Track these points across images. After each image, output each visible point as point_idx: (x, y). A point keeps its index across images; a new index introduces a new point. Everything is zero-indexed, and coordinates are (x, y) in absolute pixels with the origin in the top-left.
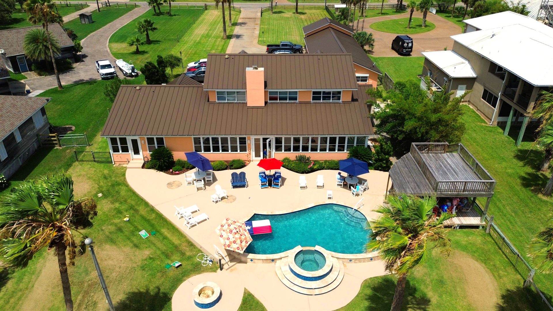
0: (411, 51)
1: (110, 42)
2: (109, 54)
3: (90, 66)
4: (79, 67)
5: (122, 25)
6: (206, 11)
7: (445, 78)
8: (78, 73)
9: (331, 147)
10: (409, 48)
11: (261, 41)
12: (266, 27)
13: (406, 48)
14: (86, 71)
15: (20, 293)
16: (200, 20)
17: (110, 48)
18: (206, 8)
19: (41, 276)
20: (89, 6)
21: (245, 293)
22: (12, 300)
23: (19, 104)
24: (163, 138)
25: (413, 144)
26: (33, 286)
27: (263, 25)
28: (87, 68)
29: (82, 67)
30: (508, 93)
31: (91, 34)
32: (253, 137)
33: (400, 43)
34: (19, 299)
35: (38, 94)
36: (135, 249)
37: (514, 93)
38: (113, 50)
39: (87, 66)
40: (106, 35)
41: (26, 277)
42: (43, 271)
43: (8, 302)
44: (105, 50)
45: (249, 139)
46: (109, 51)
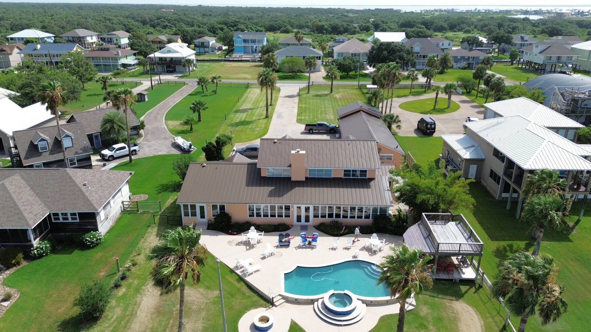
0: (434, 132)
1: (166, 120)
2: (166, 131)
3: (152, 142)
4: (143, 143)
5: (174, 102)
6: (249, 90)
7: (459, 159)
8: (143, 148)
9: (359, 215)
10: (432, 129)
11: (299, 119)
12: (304, 106)
13: (429, 129)
14: (149, 147)
15: (128, 318)
16: (243, 98)
17: (166, 125)
18: (248, 86)
19: (141, 306)
20: (142, 84)
21: (291, 322)
22: (123, 322)
23: (112, 177)
24: (224, 206)
25: (423, 214)
26: (136, 313)
27: (301, 104)
28: (149, 143)
29: (145, 142)
30: (507, 173)
31: (149, 112)
32: (295, 206)
33: (424, 125)
34: (128, 321)
35: (113, 166)
36: (207, 290)
37: (512, 173)
38: (169, 127)
39: (149, 141)
40: (161, 112)
41: (130, 307)
42: (142, 303)
43: (120, 323)
44: (163, 126)
45: (293, 207)
46: (166, 128)
